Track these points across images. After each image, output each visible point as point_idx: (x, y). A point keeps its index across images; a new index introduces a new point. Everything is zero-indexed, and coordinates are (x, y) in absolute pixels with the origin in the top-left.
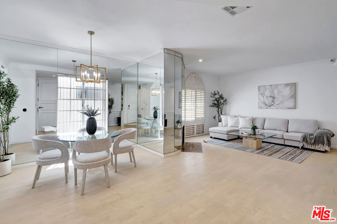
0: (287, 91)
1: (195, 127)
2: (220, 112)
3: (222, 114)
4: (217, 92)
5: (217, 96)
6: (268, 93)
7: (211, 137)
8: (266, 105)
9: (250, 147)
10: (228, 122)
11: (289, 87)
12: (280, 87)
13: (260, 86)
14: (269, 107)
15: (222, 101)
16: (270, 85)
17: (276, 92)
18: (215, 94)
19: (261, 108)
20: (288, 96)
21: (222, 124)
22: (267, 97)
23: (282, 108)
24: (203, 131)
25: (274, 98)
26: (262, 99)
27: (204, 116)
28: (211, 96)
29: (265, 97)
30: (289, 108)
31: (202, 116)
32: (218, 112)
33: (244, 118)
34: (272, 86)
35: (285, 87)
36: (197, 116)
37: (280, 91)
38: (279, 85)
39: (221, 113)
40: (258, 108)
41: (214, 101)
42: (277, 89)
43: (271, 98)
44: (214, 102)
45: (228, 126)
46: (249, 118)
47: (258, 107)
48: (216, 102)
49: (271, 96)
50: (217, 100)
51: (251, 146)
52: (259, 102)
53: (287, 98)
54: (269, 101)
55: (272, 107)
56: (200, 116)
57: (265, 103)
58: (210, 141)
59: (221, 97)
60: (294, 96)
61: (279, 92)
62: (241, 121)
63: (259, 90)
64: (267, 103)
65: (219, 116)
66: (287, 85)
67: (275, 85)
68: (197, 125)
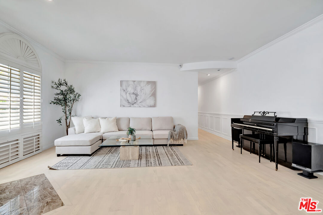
0: (148, 89)
1: (21, 142)
2: (68, 113)
3: (72, 115)
4: (63, 82)
5: (63, 88)
6: (130, 90)
7: (59, 155)
8: (129, 103)
9: (131, 158)
10: (85, 125)
11: (150, 85)
12: (142, 84)
13: (123, 81)
14: (132, 105)
15: (72, 96)
16: (133, 81)
17: (139, 89)
18: (60, 84)
19: (124, 106)
20: (150, 94)
21: (75, 129)
22: (130, 94)
23: (144, 107)
24: (39, 147)
25: (137, 95)
26: (125, 97)
27: (39, 119)
28: (53, 87)
29: (128, 94)
30: (151, 107)
31: (36, 120)
32: (66, 113)
33: (107, 119)
34: (135, 82)
35: (147, 84)
36: (24, 121)
37: (142, 88)
38: (141, 81)
39: (70, 113)
40: (120, 107)
41: (58, 94)
42: (140, 86)
43: (134, 95)
44: (57, 96)
45: (85, 132)
46: (112, 119)
47: (121, 105)
48: (61, 97)
49: (134, 93)
50: (63, 94)
51: (132, 156)
52: (121, 100)
53: (149, 96)
54: (131, 98)
55: (135, 105)
56: (32, 120)
57: (128, 100)
58: (60, 163)
59: (71, 90)
60: (154, 95)
61: (142, 90)
62: (103, 122)
63: (121, 85)
64: (130, 101)
65: (67, 118)
66: (149, 82)
67: (138, 81)
68: (24, 139)
